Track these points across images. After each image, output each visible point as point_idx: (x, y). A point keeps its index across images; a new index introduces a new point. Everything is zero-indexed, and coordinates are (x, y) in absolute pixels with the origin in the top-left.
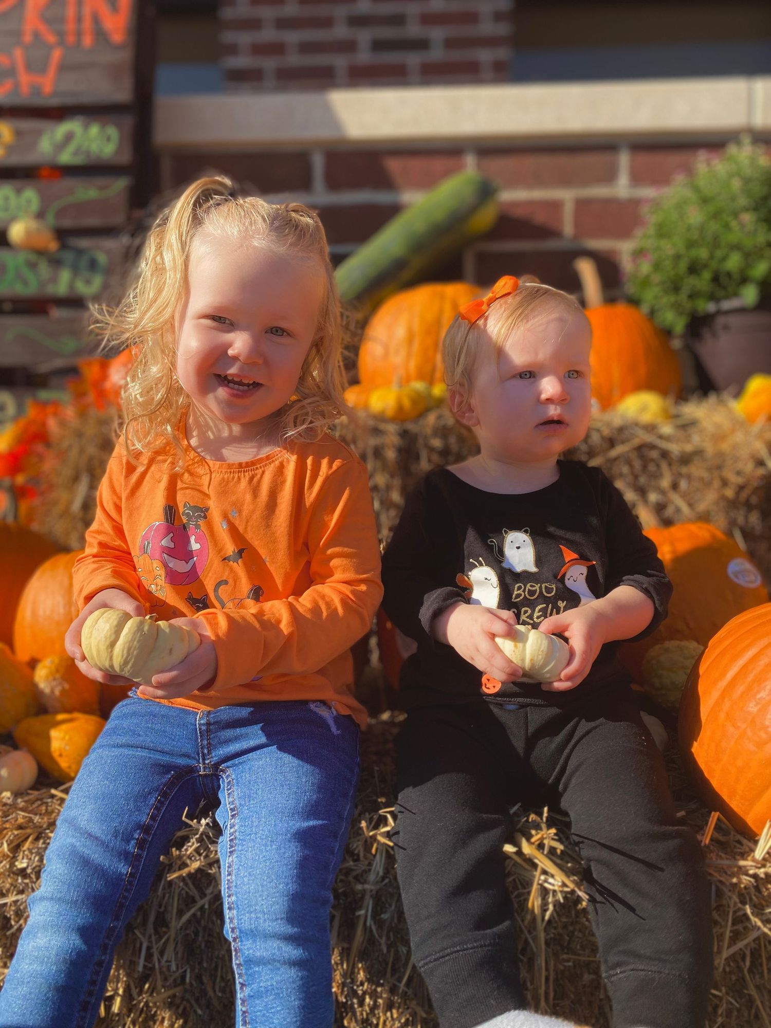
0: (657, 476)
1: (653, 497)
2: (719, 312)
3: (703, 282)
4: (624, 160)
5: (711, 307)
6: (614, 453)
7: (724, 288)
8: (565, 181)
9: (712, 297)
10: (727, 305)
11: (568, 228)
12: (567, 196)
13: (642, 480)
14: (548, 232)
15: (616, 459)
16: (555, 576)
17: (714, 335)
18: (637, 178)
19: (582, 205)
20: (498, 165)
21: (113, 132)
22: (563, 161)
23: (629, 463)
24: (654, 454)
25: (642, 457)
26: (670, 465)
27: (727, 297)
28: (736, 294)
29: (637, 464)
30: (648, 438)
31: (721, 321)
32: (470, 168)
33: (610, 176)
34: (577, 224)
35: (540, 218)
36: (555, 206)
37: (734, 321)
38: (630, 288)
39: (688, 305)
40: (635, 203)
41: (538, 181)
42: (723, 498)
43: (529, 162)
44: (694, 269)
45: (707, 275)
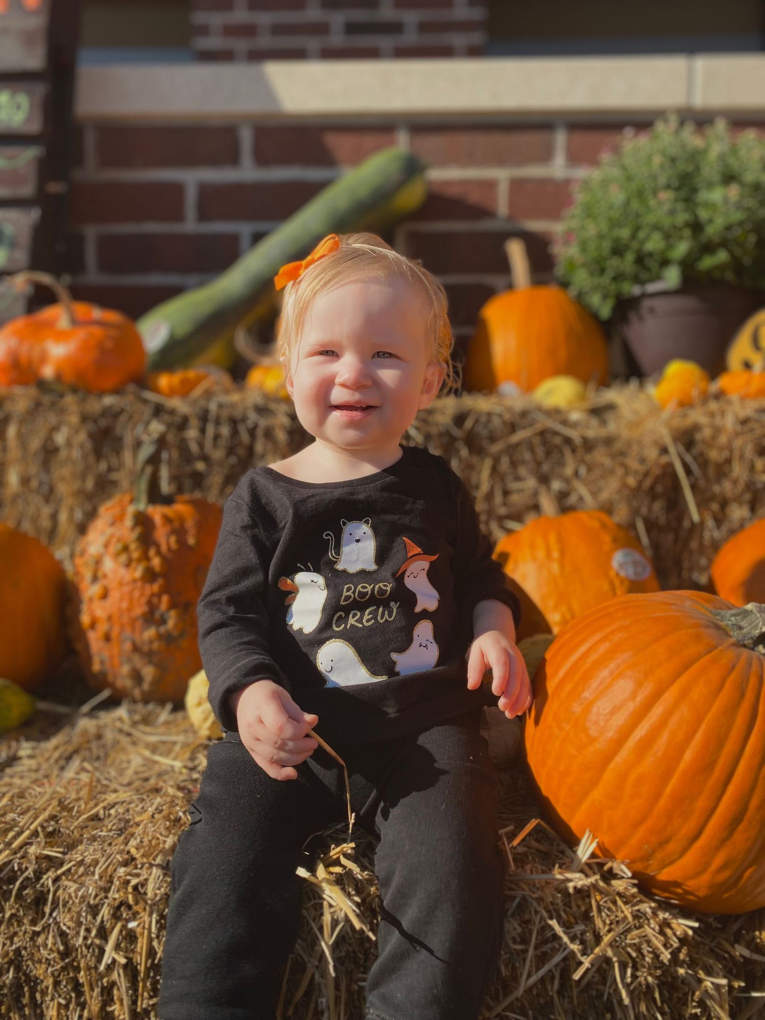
0: (561, 464)
1: (556, 485)
2: (644, 296)
3: (628, 263)
4: (561, 139)
5: (636, 290)
6: (516, 438)
7: (648, 269)
8: (500, 161)
9: (637, 280)
10: (652, 288)
11: (502, 207)
12: (502, 175)
13: (545, 468)
14: (483, 212)
15: (517, 445)
16: (394, 575)
17: (641, 319)
18: (574, 159)
19: (517, 185)
20: (431, 144)
21: (23, 100)
22: (498, 140)
23: (532, 449)
24: (557, 440)
25: (544, 443)
26: (574, 451)
27: (652, 280)
28: (658, 278)
29: (540, 452)
30: (551, 424)
31: (647, 303)
32: (402, 143)
33: (546, 156)
34: (512, 204)
35: (474, 197)
36: (490, 186)
37: (659, 304)
38: (560, 270)
39: (613, 288)
40: (567, 182)
41: (472, 160)
42: (625, 485)
43: (464, 140)
44: (618, 250)
45: (630, 257)
